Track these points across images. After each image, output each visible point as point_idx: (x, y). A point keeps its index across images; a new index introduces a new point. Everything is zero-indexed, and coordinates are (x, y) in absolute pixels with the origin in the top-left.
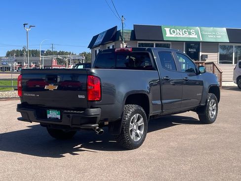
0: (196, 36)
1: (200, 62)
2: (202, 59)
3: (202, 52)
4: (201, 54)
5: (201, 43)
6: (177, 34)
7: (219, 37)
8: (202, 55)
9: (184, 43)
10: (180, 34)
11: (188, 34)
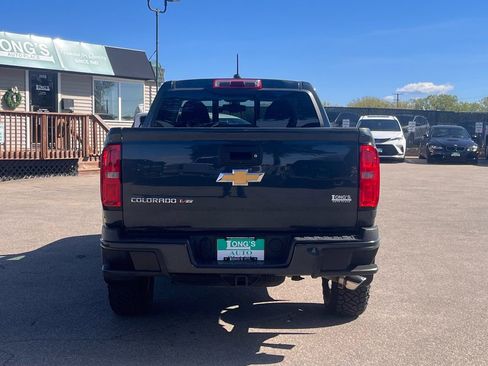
0: (51, 59)
1: (59, 113)
2: (63, 108)
3: (63, 93)
4: (60, 97)
5: (59, 74)
6: (12, 51)
7: (95, 63)
8: (62, 100)
9: (27, 72)
10: (18, 51)
11: (34, 52)
